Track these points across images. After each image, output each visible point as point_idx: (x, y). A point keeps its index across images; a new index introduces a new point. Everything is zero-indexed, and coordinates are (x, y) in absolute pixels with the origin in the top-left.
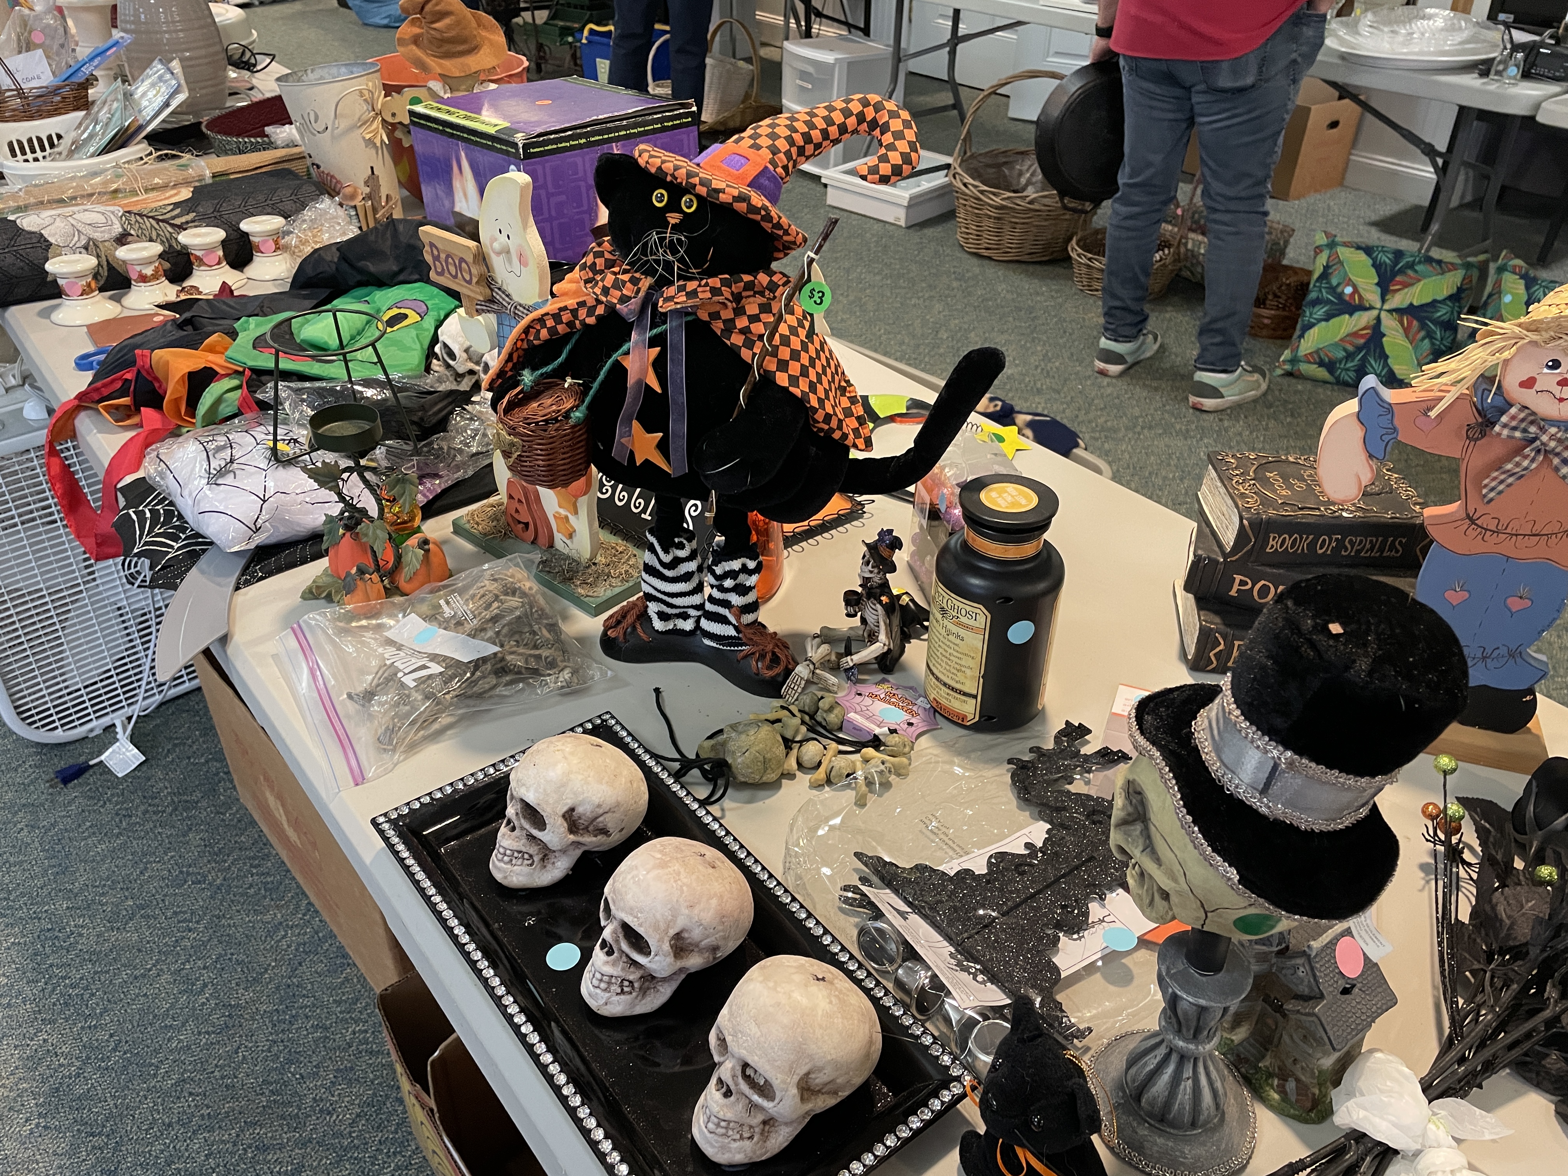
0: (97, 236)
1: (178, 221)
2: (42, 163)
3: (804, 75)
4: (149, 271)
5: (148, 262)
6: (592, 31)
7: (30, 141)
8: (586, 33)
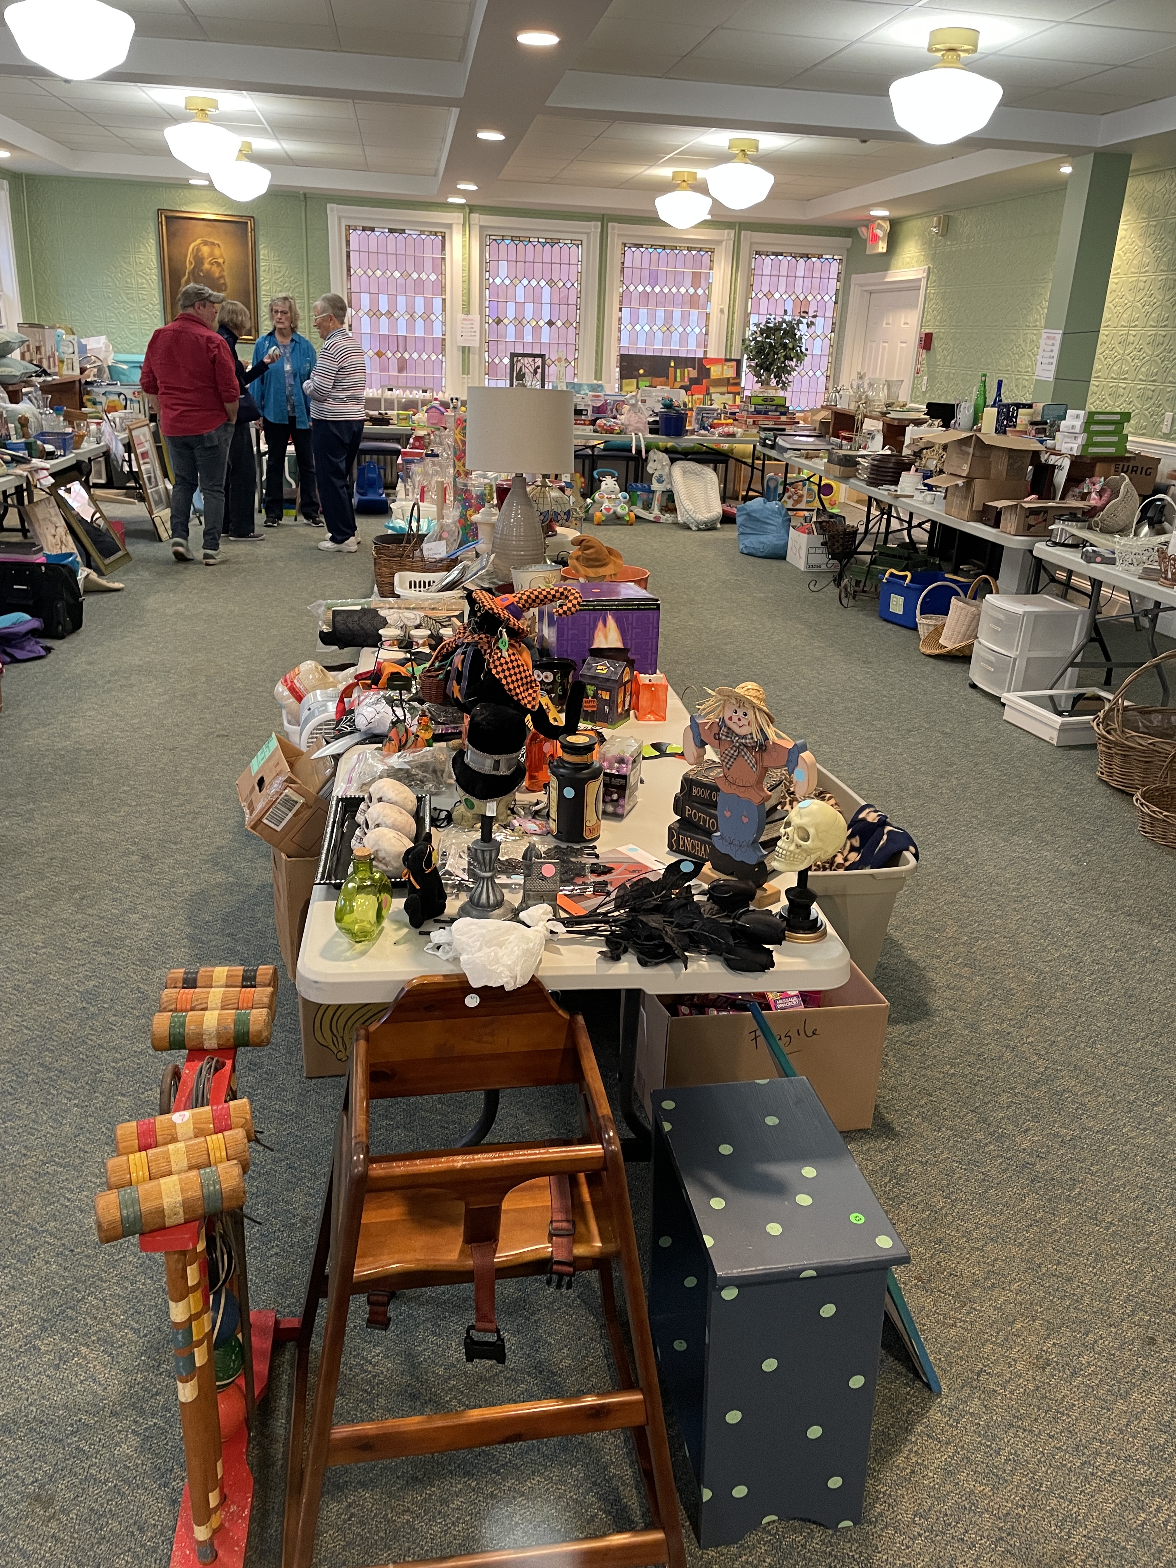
0: (408, 623)
1: (444, 624)
2: (422, 593)
3: (998, 622)
4: (421, 642)
5: (422, 637)
6: (892, 575)
7: (420, 582)
8: (887, 575)
